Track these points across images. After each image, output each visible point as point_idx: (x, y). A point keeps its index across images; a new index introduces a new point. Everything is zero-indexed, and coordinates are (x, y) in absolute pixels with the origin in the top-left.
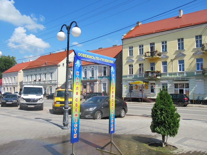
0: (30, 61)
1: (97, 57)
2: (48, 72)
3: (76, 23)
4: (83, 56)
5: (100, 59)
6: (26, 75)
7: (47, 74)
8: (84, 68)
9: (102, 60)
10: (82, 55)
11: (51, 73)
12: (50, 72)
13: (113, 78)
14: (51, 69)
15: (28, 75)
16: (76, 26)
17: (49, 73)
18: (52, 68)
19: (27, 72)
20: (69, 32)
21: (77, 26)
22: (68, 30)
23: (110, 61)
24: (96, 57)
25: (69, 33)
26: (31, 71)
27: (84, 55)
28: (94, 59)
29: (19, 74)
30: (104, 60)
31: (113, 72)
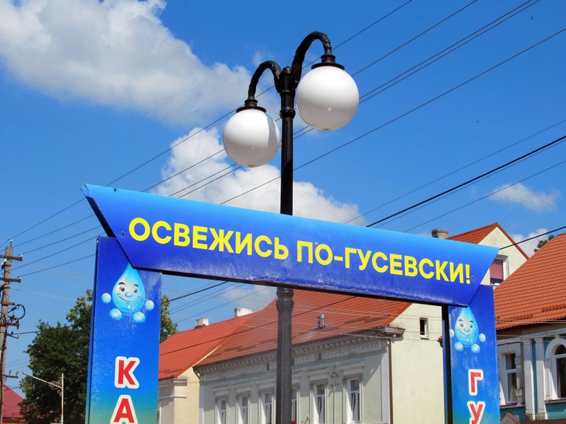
0: (240, 314)
1: (310, 245)
2: (335, 375)
3: (324, 42)
4: (177, 243)
5: (339, 251)
6: (217, 400)
7: (327, 391)
8: (551, 338)
9: (355, 260)
10: (162, 233)
11: (353, 382)
12: (346, 373)
13: (476, 399)
14: (352, 356)
15: (227, 397)
16: (328, 60)
17: (340, 380)
18: (359, 350)
19: (221, 380)
20: (292, 105)
21: (333, 58)
22: (283, 96)
23: (440, 271)
24: (300, 244)
25: (292, 114)
26: (243, 376)
27: (185, 235)
28: (285, 256)
29: (179, 391)
30: (381, 262)
31: (476, 348)
